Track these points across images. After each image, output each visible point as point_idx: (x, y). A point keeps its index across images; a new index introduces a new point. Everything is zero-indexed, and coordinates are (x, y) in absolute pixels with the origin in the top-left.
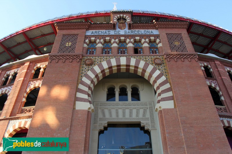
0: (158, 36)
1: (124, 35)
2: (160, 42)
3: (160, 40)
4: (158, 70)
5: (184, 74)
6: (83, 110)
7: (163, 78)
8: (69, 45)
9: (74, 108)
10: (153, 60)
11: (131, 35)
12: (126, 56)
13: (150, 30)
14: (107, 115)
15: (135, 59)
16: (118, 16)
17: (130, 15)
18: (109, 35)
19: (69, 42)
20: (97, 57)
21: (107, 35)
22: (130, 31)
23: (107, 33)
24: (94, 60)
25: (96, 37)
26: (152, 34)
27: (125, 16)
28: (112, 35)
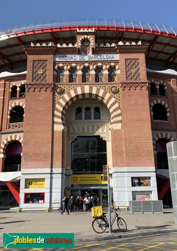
0: (118, 62)
1: (88, 61)
2: (119, 69)
3: (119, 66)
4: (113, 98)
5: (133, 101)
6: (59, 131)
7: (117, 105)
8: (41, 72)
9: (53, 130)
10: (111, 88)
11: (94, 61)
12: (89, 85)
13: (112, 55)
14: (76, 131)
15: (96, 88)
16: (83, 37)
17: (94, 36)
18: (75, 61)
19: (40, 69)
20: (66, 85)
21: (73, 61)
22: (94, 56)
23: (73, 58)
24: (64, 88)
25: (63, 64)
26: (113, 59)
27: (89, 37)
28: (77, 61)
